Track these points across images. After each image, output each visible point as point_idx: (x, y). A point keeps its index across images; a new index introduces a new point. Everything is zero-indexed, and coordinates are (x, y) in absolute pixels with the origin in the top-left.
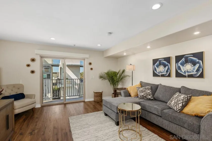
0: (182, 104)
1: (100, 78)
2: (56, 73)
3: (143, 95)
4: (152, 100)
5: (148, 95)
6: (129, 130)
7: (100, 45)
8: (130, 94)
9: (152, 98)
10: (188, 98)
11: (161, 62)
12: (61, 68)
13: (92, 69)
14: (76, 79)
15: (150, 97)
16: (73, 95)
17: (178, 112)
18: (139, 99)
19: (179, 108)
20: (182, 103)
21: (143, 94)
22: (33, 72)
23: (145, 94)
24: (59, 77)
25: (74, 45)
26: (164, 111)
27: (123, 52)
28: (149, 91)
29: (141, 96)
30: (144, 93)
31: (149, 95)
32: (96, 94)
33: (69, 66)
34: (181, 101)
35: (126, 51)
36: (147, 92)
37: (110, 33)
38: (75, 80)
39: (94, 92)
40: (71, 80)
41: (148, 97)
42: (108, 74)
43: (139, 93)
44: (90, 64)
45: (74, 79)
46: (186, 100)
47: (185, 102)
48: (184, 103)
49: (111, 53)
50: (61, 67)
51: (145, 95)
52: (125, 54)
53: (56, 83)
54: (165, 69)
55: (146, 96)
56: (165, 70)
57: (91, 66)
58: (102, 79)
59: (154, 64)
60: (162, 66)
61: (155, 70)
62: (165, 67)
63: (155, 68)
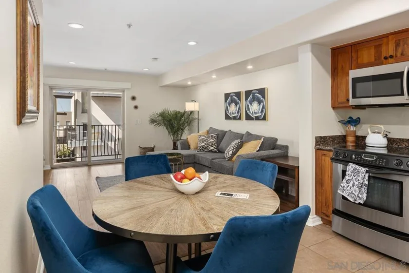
0: (232, 151)
1: (152, 122)
2: (65, 114)
3: (203, 146)
4: (215, 152)
5: (209, 145)
8: (189, 145)
9: (215, 150)
10: (239, 143)
11: (232, 98)
12: (76, 102)
13: (136, 107)
14: (109, 125)
15: (212, 148)
16: (103, 154)
17: (227, 161)
18: (198, 151)
19: (229, 156)
21: (203, 144)
24: (71, 124)
25: (106, 69)
26: (214, 161)
27: (186, 80)
28: (212, 140)
29: (201, 147)
30: (205, 143)
31: (211, 145)
32: (142, 150)
33: (97, 98)
34: (232, 148)
35: (191, 79)
36: (210, 142)
37: (156, 59)
38: (107, 127)
39: (139, 147)
40: (100, 127)
41: (210, 148)
42: (163, 115)
43: (199, 143)
44: (134, 98)
45: (105, 125)
46: (237, 146)
47: (236, 148)
48: (234, 150)
49: (169, 81)
50: (77, 100)
52: (189, 83)
53: (65, 137)
54: (236, 108)
55: (207, 147)
57: (135, 103)
58: (155, 124)
59: (226, 101)
60: (233, 105)
61: (227, 109)
62: (236, 106)
63: (227, 107)
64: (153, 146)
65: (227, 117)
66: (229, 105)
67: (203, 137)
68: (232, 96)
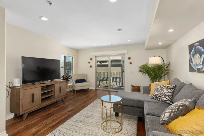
3: (156, 95)
4: (168, 103)
5: (162, 96)
6: (119, 123)
7: (130, 40)
9: (167, 101)
10: (179, 108)
11: (197, 49)
13: (131, 63)
15: (165, 99)
17: (161, 124)
18: (152, 98)
19: (164, 119)
20: (170, 112)
21: (157, 93)
22: (91, 67)
23: (160, 94)
29: (154, 95)
30: (159, 92)
31: (164, 96)
34: (170, 110)
36: (163, 92)
39: (132, 85)
41: (163, 98)
43: (154, 91)
44: (129, 58)
46: (176, 110)
47: (174, 112)
48: (172, 114)
51: (158, 95)
52: (160, 43)
54: (201, 59)
55: (160, 97)
56: (201, 61)
57: (130, 61)
58: (142, 73)
59: (190, 53)
60: (197, 56)
61: (191, 61)
62: (201, 56)
63: (191, 59)
64: (139, 86)
65: (192, 70)
66: (193, 56)
67: (159, 87)
68: (196, 46)
